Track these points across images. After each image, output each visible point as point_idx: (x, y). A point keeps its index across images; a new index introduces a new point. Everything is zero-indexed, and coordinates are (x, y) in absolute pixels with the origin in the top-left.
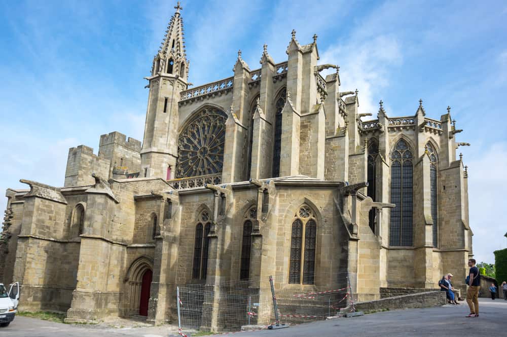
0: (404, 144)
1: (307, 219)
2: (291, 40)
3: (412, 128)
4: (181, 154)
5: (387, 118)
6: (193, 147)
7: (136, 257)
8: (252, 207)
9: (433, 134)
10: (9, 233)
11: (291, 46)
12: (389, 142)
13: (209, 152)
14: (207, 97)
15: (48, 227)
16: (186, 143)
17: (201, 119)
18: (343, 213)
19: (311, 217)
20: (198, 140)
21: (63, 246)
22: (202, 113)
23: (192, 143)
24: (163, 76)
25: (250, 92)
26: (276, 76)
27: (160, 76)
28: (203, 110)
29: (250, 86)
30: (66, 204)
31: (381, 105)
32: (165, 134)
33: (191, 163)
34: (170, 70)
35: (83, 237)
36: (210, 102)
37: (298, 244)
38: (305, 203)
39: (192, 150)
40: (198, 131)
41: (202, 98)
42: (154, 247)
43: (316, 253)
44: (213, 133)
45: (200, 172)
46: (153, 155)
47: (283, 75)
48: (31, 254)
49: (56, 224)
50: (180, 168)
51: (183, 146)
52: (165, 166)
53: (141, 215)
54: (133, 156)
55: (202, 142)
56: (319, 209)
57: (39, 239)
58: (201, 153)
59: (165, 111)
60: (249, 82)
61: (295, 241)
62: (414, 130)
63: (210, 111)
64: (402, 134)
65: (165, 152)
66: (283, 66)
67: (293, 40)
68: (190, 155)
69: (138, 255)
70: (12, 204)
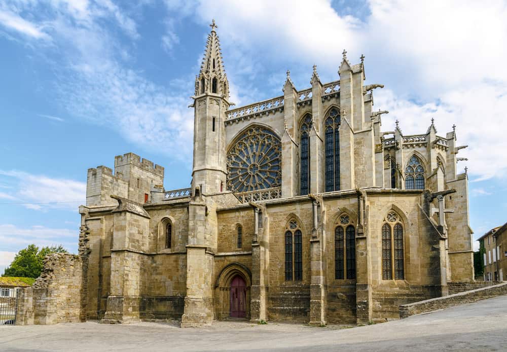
0: (416, 160)
1: (394, 223)
2: (342, 61)
3: (424, 145)
4: (230, 171)
5: (402, 137)
6: (242, 164)
7: (225, 265)
8: (343, 214)
9: (441, 150)
10: (88, 249)
11: (342, 66)
12: (404, 157)
13: (259, 169)
14: (255, 116)
15: (138, 241)
16: (234, 160)
17: (248, 138)
18: (429, 217)
19: (398, 221)
20: (247, 157)
21: (151, 258)
22: (249, 132)
23: (241, 160)
24: (209, 96)
25: (298, 112)
26: (325, 96)
27: (207, 96)
28: (249, 129)
29: (299, 106)
30: (149, 218)
31: (397, 125)
32: (216, 153)
33: (241, 179)
34: (215, 90)
35: (189, 247)
36: (258, 121)
37: (388, 245)
38: (392, 209)
39: (241, 167)
40: (246, 148)
41: (249, 118)
42: (251, 254)
43: (404, 252)
44: (261, 151)
45: (252, 187)
46: (207, 172)
47: (332, 95)
48: (127, 267)
49: (143, 237)
50: (230, 184)
51: (232, 163)
52: (218, 182)
53: (224, 226)
54: (148, 177)
55: (252, 159)
56: (406, 214)
57: (132, 252)
58: (251, 169)
59: (214, 130)
60: (297, 102)
61: (385, 243)
62: (426, 147)
63: (256, 130)
64: (415, 151)
65: (218, 169)
66: (331, 86)
67: (345, 61)
68: (240, 172)
69: (227, 263)
70: (86, 220)
